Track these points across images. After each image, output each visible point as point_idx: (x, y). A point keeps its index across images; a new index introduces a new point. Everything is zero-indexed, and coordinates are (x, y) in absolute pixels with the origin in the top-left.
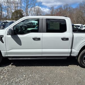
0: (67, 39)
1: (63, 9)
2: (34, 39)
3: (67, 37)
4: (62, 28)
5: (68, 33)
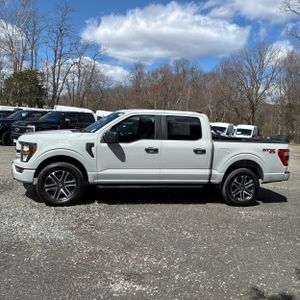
0: (204, 152)
1: (174, 72)
2: (148, 150)
3: (203, 148)
4: (195, 133)
5: (205, 142)
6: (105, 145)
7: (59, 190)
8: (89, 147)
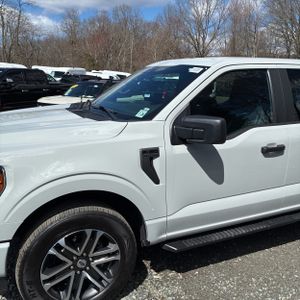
6: (182, 149)
7: (77, 277)
8: (149, 156)
